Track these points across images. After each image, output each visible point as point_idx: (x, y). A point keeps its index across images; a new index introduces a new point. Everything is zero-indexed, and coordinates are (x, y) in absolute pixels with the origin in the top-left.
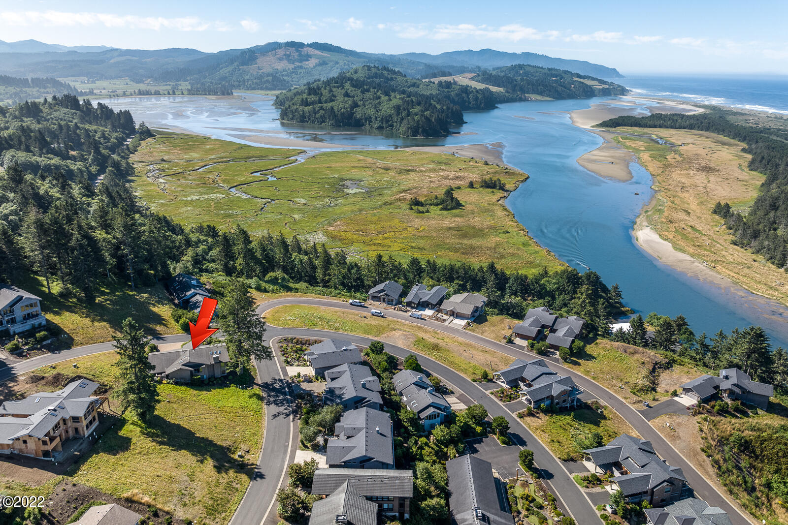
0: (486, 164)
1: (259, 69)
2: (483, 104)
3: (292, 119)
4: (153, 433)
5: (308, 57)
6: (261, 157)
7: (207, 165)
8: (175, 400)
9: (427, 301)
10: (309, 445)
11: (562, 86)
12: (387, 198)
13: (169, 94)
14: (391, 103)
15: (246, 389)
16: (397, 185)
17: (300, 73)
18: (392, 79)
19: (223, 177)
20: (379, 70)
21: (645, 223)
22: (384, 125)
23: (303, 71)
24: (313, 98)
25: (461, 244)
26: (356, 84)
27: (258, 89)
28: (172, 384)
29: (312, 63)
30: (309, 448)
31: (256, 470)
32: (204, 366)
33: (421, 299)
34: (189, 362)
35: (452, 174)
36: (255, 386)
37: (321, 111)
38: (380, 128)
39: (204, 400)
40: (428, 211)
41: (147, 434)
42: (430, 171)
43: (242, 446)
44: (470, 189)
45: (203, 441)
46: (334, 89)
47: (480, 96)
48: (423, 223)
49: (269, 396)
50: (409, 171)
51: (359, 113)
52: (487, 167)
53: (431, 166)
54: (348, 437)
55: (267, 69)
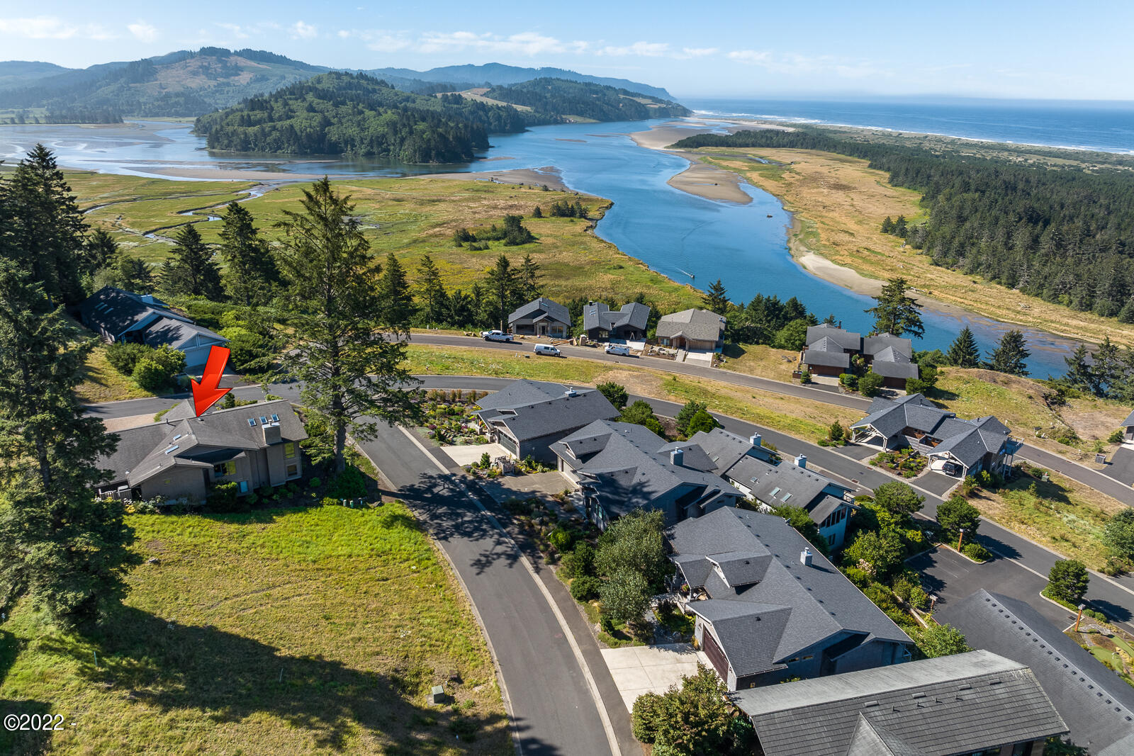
0: (546, 189)
1: (161, 87)
2: (509, 125)
3: (228, 146)
4: (130, 671)
5: (237, 70)
6: (188, 193)
7: (98, 206)
8: (175, 556)
9: (627, 325)
10: (625, 628)
11: (607, 104)
12: (414, 235)
13: (13, 121)
14: (382, 118)
15: (368, 508)
16: (423, 218)
17: (228, 92)
18: (374, 91)
19: (130, 220)
20: (353, 78)
21: (802, 248)
22: (375, 150)
23: (231, 89)
24: (258, 114)
25: (558, 286)
26: (324, 95)
27: (163, 115)
28: (152, 512)
29: (244, 78)
30: (629, 639)
31: (517, 735)
32: (242, 454)
33: (613, 324)
34: (198, 447)
35: (502, 203)
36: (384, 498)
37: (274, 133)
38: (369, 155)
39: (263, 546)
40: (487, 248)
41: (108, 677)
42: (468, 200)
43: (431, 663)
44: (536, 219)
45: (306, 668)
46: (290, 102)
47: (504, 114)
48: (486, 262)
49: (434, 517)
50: (434, 201)
51: (334, 134)
52: (548, 193)
53: (466, 195)
54: (741, 589)
55: (174, 87)
